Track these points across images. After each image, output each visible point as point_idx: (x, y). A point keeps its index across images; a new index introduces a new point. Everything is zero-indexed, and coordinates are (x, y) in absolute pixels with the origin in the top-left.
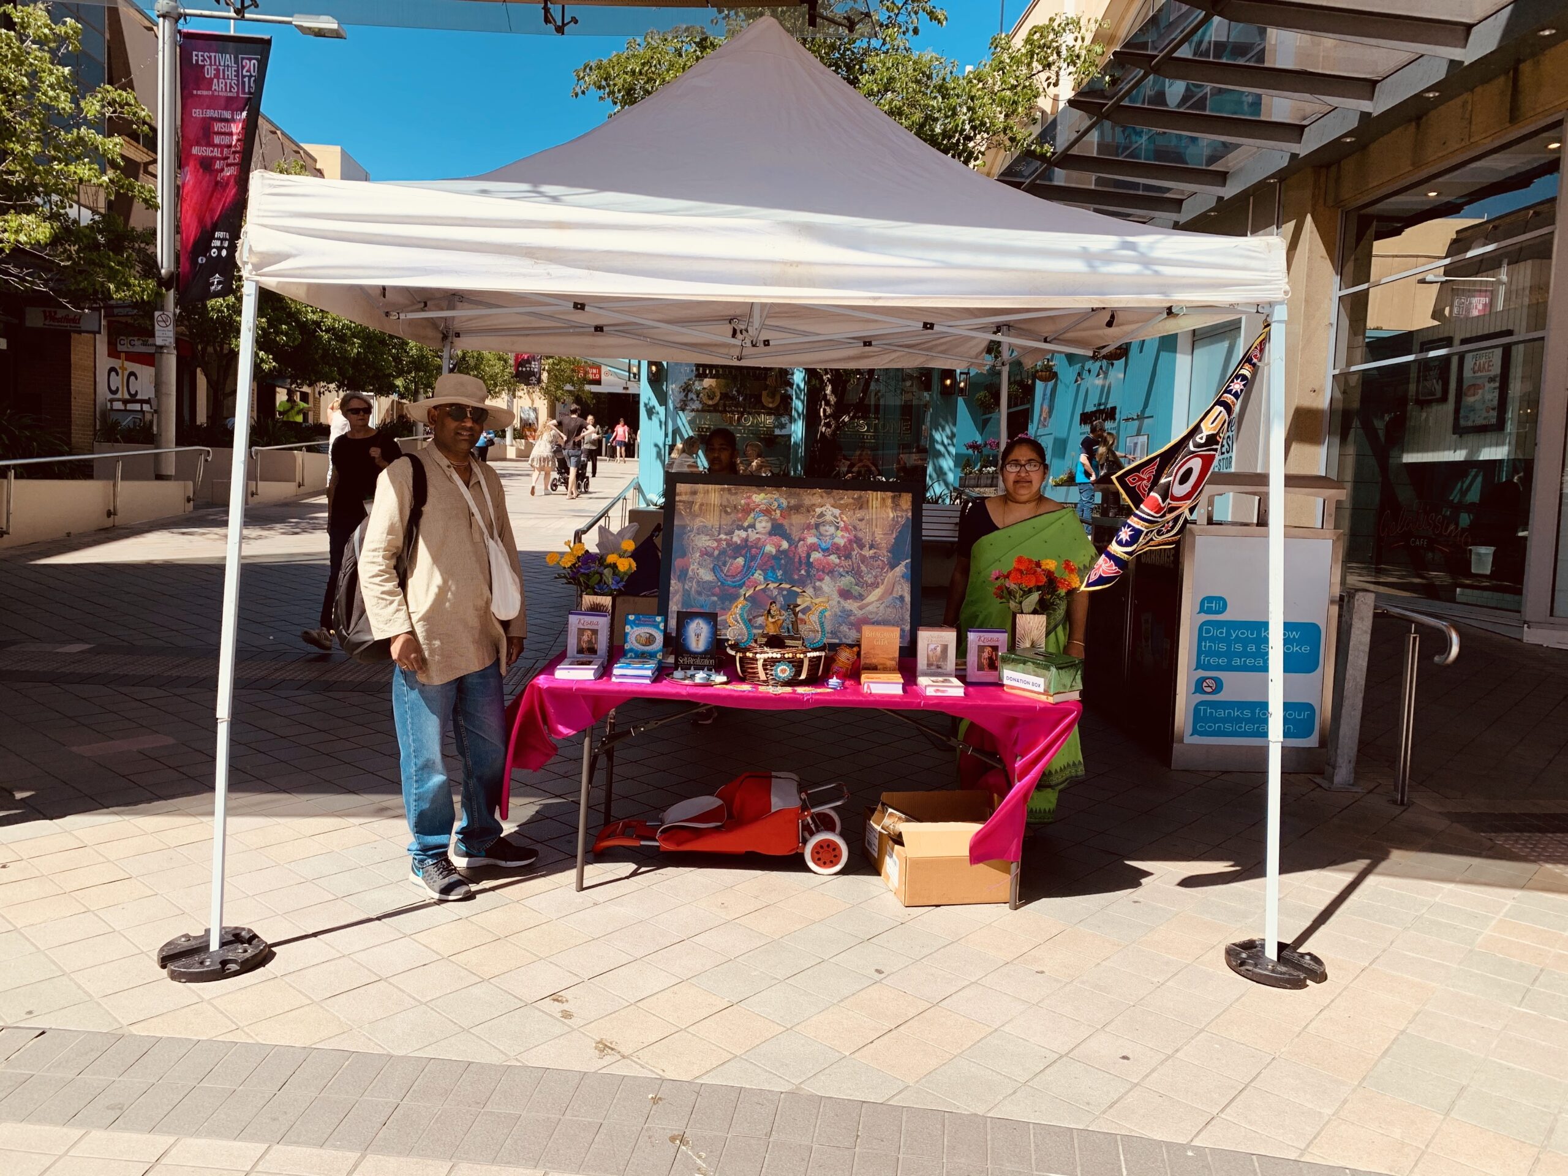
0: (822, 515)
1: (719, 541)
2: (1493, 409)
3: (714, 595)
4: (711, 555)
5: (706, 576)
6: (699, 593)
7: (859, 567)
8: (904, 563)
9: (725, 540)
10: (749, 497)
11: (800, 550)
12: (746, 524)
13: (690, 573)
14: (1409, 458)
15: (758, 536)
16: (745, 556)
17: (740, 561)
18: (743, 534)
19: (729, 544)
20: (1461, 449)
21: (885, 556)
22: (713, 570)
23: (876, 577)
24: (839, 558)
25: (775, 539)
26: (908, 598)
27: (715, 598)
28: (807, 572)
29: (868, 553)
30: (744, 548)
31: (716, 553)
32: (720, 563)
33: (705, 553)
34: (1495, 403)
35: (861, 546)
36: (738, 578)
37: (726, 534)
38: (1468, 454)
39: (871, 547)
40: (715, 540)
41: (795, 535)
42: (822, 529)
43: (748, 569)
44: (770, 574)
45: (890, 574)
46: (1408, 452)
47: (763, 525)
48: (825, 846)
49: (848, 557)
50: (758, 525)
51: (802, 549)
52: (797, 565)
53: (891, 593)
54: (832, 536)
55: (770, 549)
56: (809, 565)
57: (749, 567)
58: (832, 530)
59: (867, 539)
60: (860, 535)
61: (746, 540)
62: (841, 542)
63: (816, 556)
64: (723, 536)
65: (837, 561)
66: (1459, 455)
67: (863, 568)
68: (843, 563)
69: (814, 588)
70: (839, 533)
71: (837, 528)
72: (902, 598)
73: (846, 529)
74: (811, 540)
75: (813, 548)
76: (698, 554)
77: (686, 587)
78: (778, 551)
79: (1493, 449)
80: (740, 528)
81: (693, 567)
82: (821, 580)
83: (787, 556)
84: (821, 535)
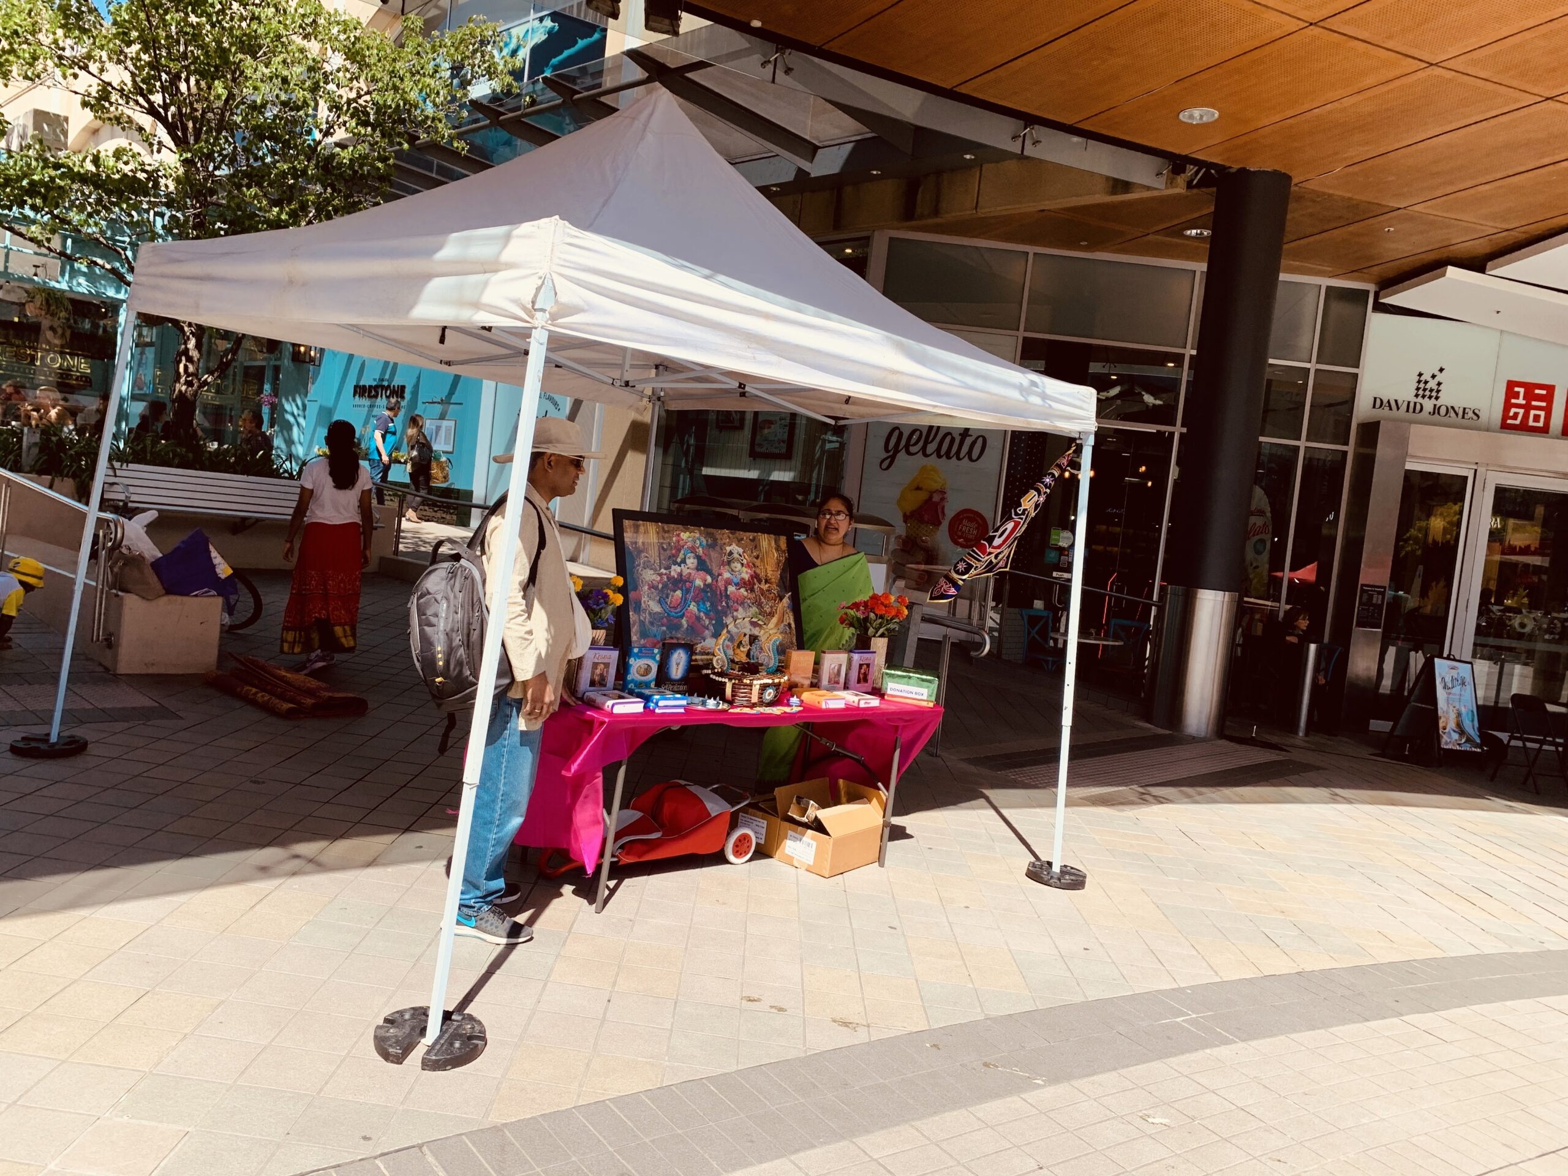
0: (731, 553)
1: (661, 575)
2: (783, 442)
3: (663, 625)
4: (656, 588)
5: (656, 608)
6: (652, 623)
7: (760, 599)
8: (787, 595)
9: (666, 574)
10: (678, 535)
11: (720, 584)
12: (679, 560)
13: (643, 605)
14: (707, 471)
15: (689, 571)
16: (682, 590)
17: (679, 593)
18: (678, 569)
19: (669, 578)
20: (755, 469)
21: (775, 590)
22: (659, 602)
23: (771, 607)
24: (747, 591)
25: (702, 573)
26: (793, 626)
27: (664, 628)
28: (727, 603)
29: (765, 587)
30: (680, 582)
31: (660, 586)
32: (664, 596)
33: (652, 587)
34: (786, 437)
35: (760, 581)
36: (679, 610)
37: (665, 569)
38: (760, 474)
39: (767, 582)
40: (658, 574)
41: (715, 571)
42: (733, 565)
43: (684, 601)
44: (702, 606)
45: (780, 605)
46: (707, 466)
47: (691, 562)
48: (742, 839)
49: (752, 590)
50: (688, 561)
51: (721, 584)
52: (719, 597)
53: (783, 622)
54: (740, 572)
55: (699, 583)
56: (727, 597)
57: (686, 599)
58: (739, 566)
59: (762, 575)
60: (758, 571)
61: (680, 574)
62: (746, 577)
63: (731, 589)
64: (663, 571)
65: (745, 593)
66: (753, 474)
67: (763, 600)
68: (750, 596)
69: (733, 617)
70: (744, 569)
71: (742, 564)
72: (789, 625)
73: (748, 566)
74: (726, 575)
75: (728, 582)
76: (646, 587)
77: (642, 618)
78: (705, 585)
79: (782, 473)
80: (675, 563)
81: (644, 599)
82: (737, 610)
83: (711, 589)
84: (732, 570)
